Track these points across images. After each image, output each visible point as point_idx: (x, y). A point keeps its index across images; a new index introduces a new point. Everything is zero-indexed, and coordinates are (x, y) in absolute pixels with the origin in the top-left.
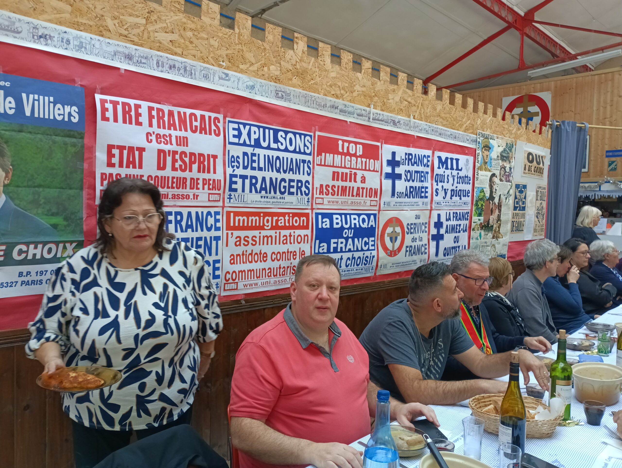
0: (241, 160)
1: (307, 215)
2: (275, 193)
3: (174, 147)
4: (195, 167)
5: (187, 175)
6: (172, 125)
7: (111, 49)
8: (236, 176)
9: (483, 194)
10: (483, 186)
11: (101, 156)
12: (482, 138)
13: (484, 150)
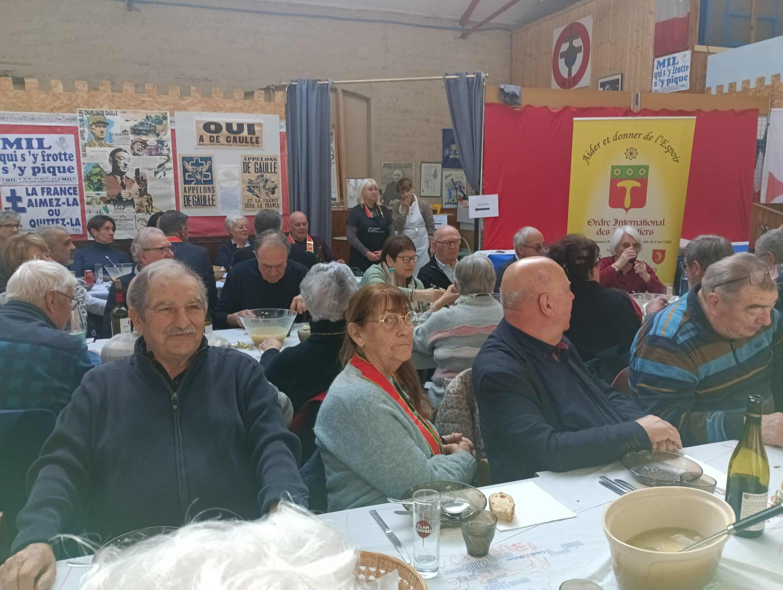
9: (98, 169)
10: (97, 162)
12: (89, 116)
13: (93, 126)
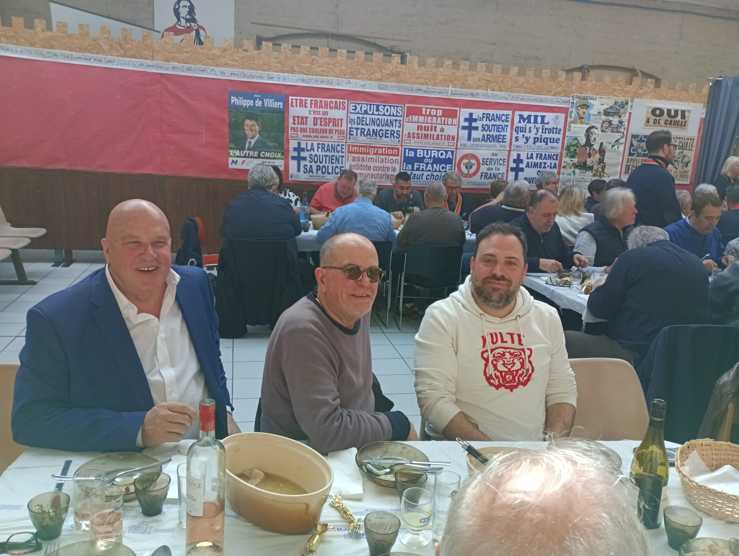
0: (356, 121)
1: (398, 149)
2: (376, 136)
3: (321, 116)
4: (331, 124)
5: (327, 127)
6: (321, 107)
7: (296, 78)
8: (353, 128)
9: (576, 141)
10: (576, 136)
11: (291, 120)
12: (578, 100)
13: (579, 108)
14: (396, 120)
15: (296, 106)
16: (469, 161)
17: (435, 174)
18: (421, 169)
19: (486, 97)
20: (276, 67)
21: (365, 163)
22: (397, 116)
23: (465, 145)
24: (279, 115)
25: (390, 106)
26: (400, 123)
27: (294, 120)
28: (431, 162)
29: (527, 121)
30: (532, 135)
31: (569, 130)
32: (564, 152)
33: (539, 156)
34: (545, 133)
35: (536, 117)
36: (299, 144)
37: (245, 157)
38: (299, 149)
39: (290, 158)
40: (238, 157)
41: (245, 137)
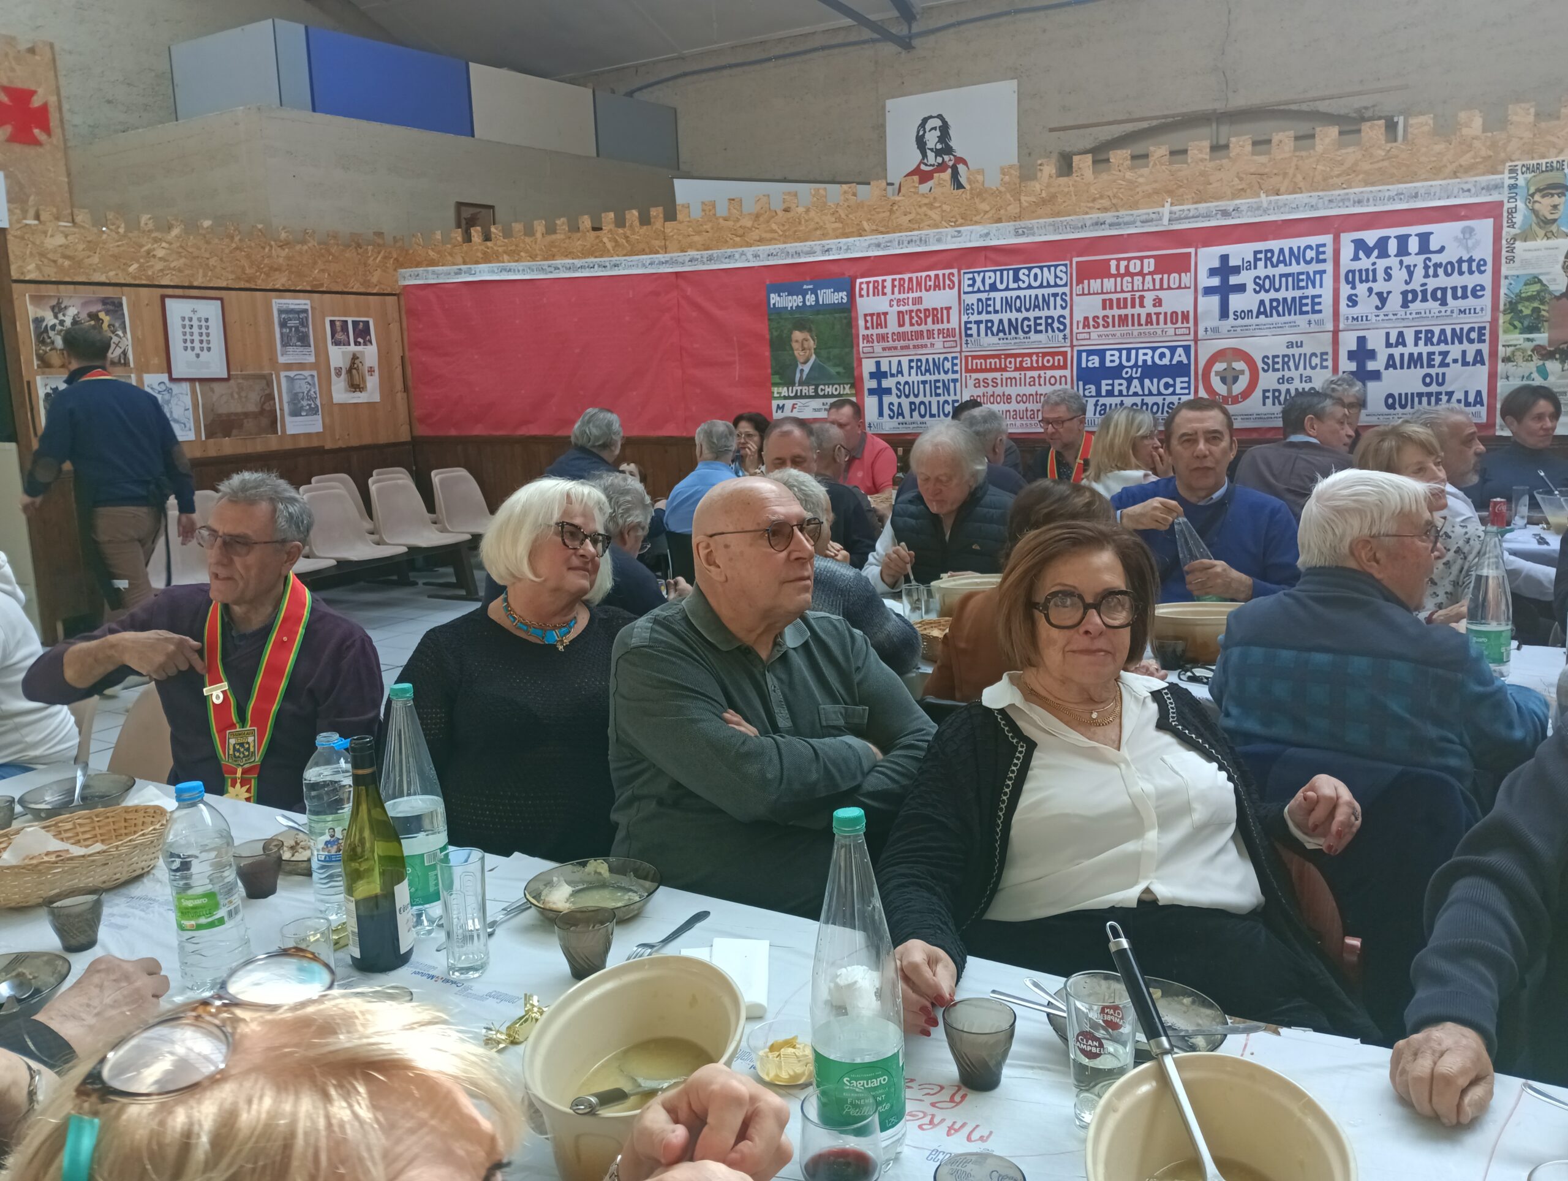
0: (975, 307)
1: (1064, 354)
2: (1017, 333)
3: (911, 307)
4: (930, 320)
5: (923, 327)
6: (910, 289)
7: (866, 244)
8: (970, 322)
9: (1537, 287)
10: (1535, 271)
11: (861, 323)
12: (1529, 176)
13: (1537, 197)
14: (1055, 295)
15: (868, 295)
16: (1229, 365)
17: (1150, 400)
18: (1116, 393)
19: (1260, 212)
20: (834, 230)
21: (999, 390)
22: (1056, 285)
23: (1215, 330)
24: (842, 315)
25: (1041, 268)
26: (1063, 300)
27: (866, 321)
28: (1138, 375)
29: (1376, 253)
30: (1397, 285)
31: (1511, 260)
32: (1502, 319)
33: (1422, 336)
34: (1436, 275)
35: (1403, 240)
36: (878, 364)
37: (796, 397)
38: (878, 375)
39: (866, 392)
40: (785, 398)
41: (794, 364)
